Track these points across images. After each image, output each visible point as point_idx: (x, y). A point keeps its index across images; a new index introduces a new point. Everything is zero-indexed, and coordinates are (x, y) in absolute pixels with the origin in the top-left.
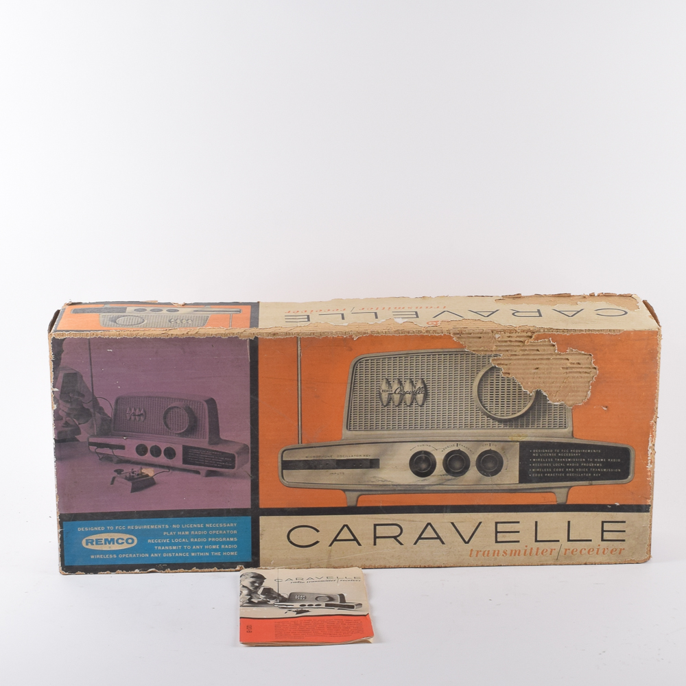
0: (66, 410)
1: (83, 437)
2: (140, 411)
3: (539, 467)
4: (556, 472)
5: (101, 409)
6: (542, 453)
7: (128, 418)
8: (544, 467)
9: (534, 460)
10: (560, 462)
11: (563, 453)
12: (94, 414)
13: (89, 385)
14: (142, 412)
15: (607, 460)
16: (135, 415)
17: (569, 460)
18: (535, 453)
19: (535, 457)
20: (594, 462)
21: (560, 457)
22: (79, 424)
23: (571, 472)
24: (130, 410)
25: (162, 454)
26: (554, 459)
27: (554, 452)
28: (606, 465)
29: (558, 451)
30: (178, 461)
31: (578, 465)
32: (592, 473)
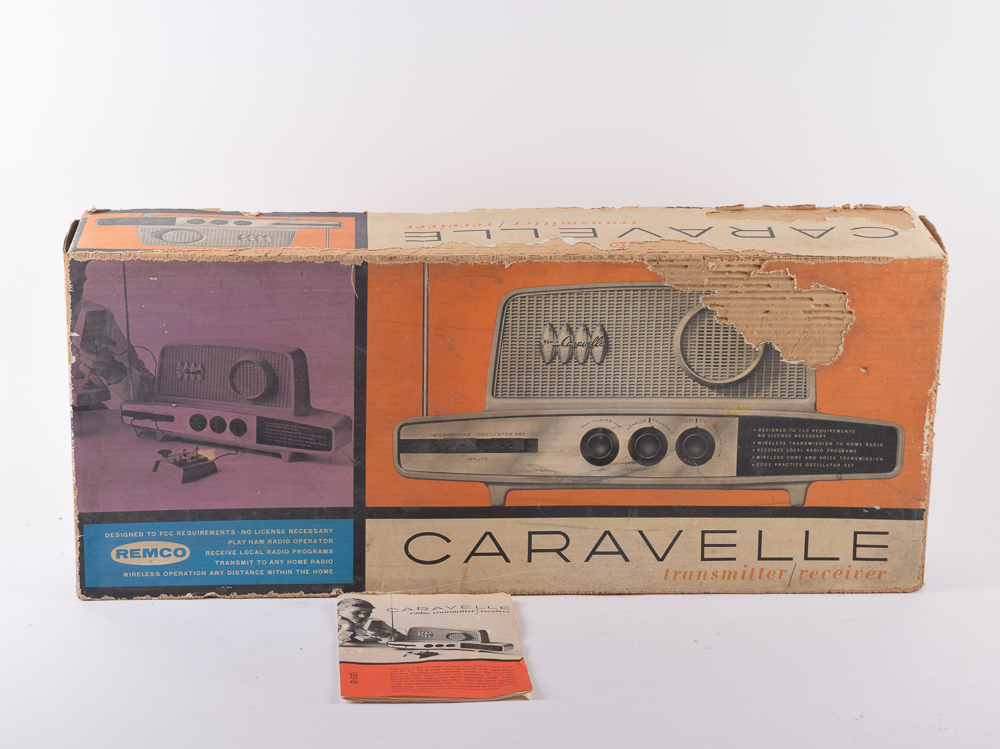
0: (90, 364)
1: (114, 403)
2: (196, 366)
3: (767, 454)
4: (790, 461)
5: (140, 363)
6: (771, 433)
7: (179, 376)
8: (772, 454)
9: (759, 443)
10: (796, 447)
11: (801, 433)
12: (131, 370)
13: (123, 329)
14: (199, 368)
15: (864, 444)
16: (189, 373)
17: (810, 443)
18: (762, 433)
19: (761, 439)
20: (845, 447)
21: (797, 440)
22: (109, 384)
23: (812, 461)
24: (182, 365)
25: (228, 429)
26: (788, 443)
27: (788, 432)
28: (862, 451)
29: (794, 430)
30: (250, 439)
31: (822, 451)
32: (842, 462)
